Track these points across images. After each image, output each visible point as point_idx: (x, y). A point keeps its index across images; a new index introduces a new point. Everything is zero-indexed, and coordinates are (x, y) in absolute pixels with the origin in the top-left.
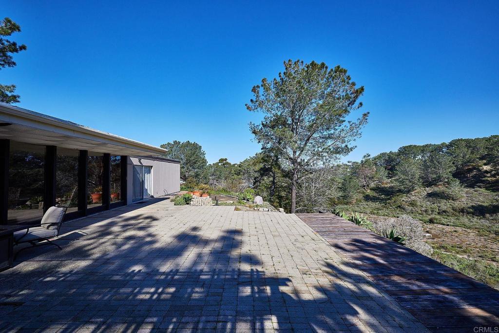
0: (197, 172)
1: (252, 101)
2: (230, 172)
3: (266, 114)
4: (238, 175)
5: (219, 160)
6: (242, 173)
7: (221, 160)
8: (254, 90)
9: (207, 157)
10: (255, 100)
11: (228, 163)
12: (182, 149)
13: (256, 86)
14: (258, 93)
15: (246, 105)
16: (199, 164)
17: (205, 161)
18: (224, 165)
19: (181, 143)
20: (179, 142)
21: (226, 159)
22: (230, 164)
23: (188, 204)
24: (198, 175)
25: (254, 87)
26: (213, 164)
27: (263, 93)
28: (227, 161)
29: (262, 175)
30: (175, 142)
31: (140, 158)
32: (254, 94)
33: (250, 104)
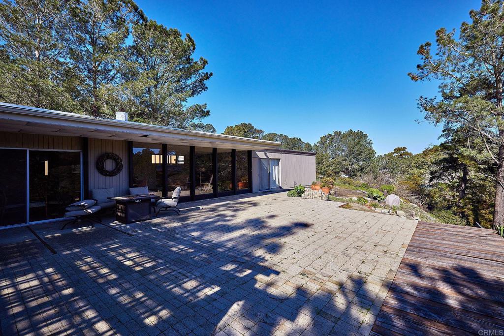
0: (362, 165)
1: (419, 66)
2: (409, 165)
3: (442, 81)
4: (420, 169)
5: (395, 150)
6: (426, 166)
7: (398, 150)
8: (421, 50)
9: (374, 147)
10: (422, 64)
11: (407, 154)
12: (343, 139)
13: (424, 45)
14: (427, 53)
15: (409, 75)
16: (364, 155)
17: (372, 152)
18: (401, 155)
19: (342, 133)
20: (340, 133)
21: (404, 149)
22: (411, 154)
23: (300, 196)
24: (363, 168)
25: (422, 46)
26: (385, 155)
27: (438, 52)
28: (406, 150)
29: (446, 169)
30: (336, 133)
31: (265, 151)
32: (422, 56)
33: (416, 72)
